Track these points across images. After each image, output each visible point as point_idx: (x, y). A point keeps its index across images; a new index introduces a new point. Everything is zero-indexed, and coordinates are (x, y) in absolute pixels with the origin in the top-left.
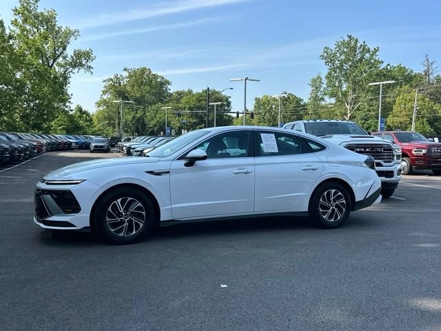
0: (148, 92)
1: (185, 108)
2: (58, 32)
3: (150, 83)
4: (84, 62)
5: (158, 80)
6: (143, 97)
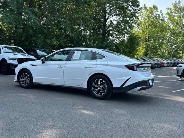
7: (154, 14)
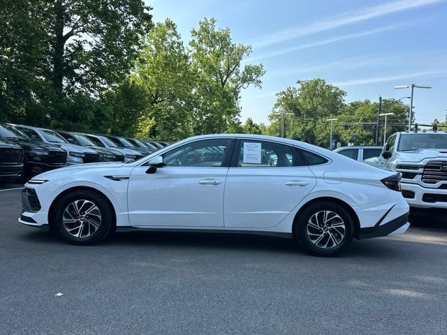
0: (320, 104)
1: (358, 120)
2: (232, 49)
3: (323, 95)
4: (254, 77)
5: (332, 91)
6: (315, 109)
7: (169, 40)
